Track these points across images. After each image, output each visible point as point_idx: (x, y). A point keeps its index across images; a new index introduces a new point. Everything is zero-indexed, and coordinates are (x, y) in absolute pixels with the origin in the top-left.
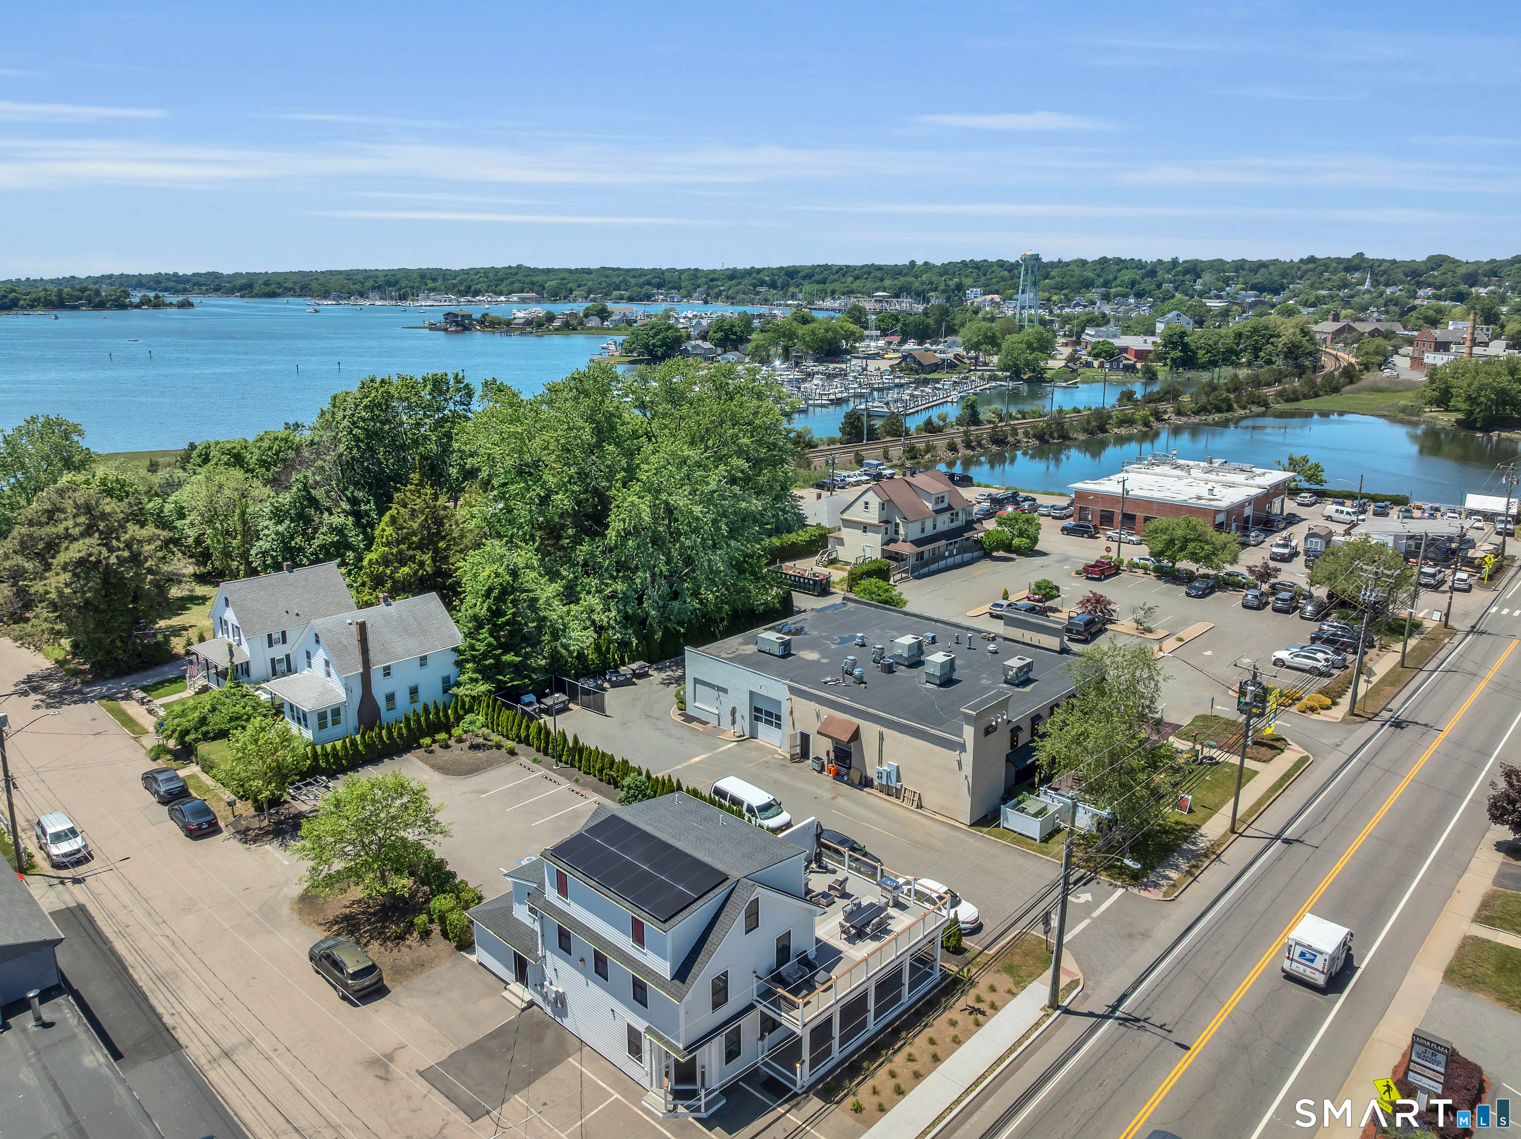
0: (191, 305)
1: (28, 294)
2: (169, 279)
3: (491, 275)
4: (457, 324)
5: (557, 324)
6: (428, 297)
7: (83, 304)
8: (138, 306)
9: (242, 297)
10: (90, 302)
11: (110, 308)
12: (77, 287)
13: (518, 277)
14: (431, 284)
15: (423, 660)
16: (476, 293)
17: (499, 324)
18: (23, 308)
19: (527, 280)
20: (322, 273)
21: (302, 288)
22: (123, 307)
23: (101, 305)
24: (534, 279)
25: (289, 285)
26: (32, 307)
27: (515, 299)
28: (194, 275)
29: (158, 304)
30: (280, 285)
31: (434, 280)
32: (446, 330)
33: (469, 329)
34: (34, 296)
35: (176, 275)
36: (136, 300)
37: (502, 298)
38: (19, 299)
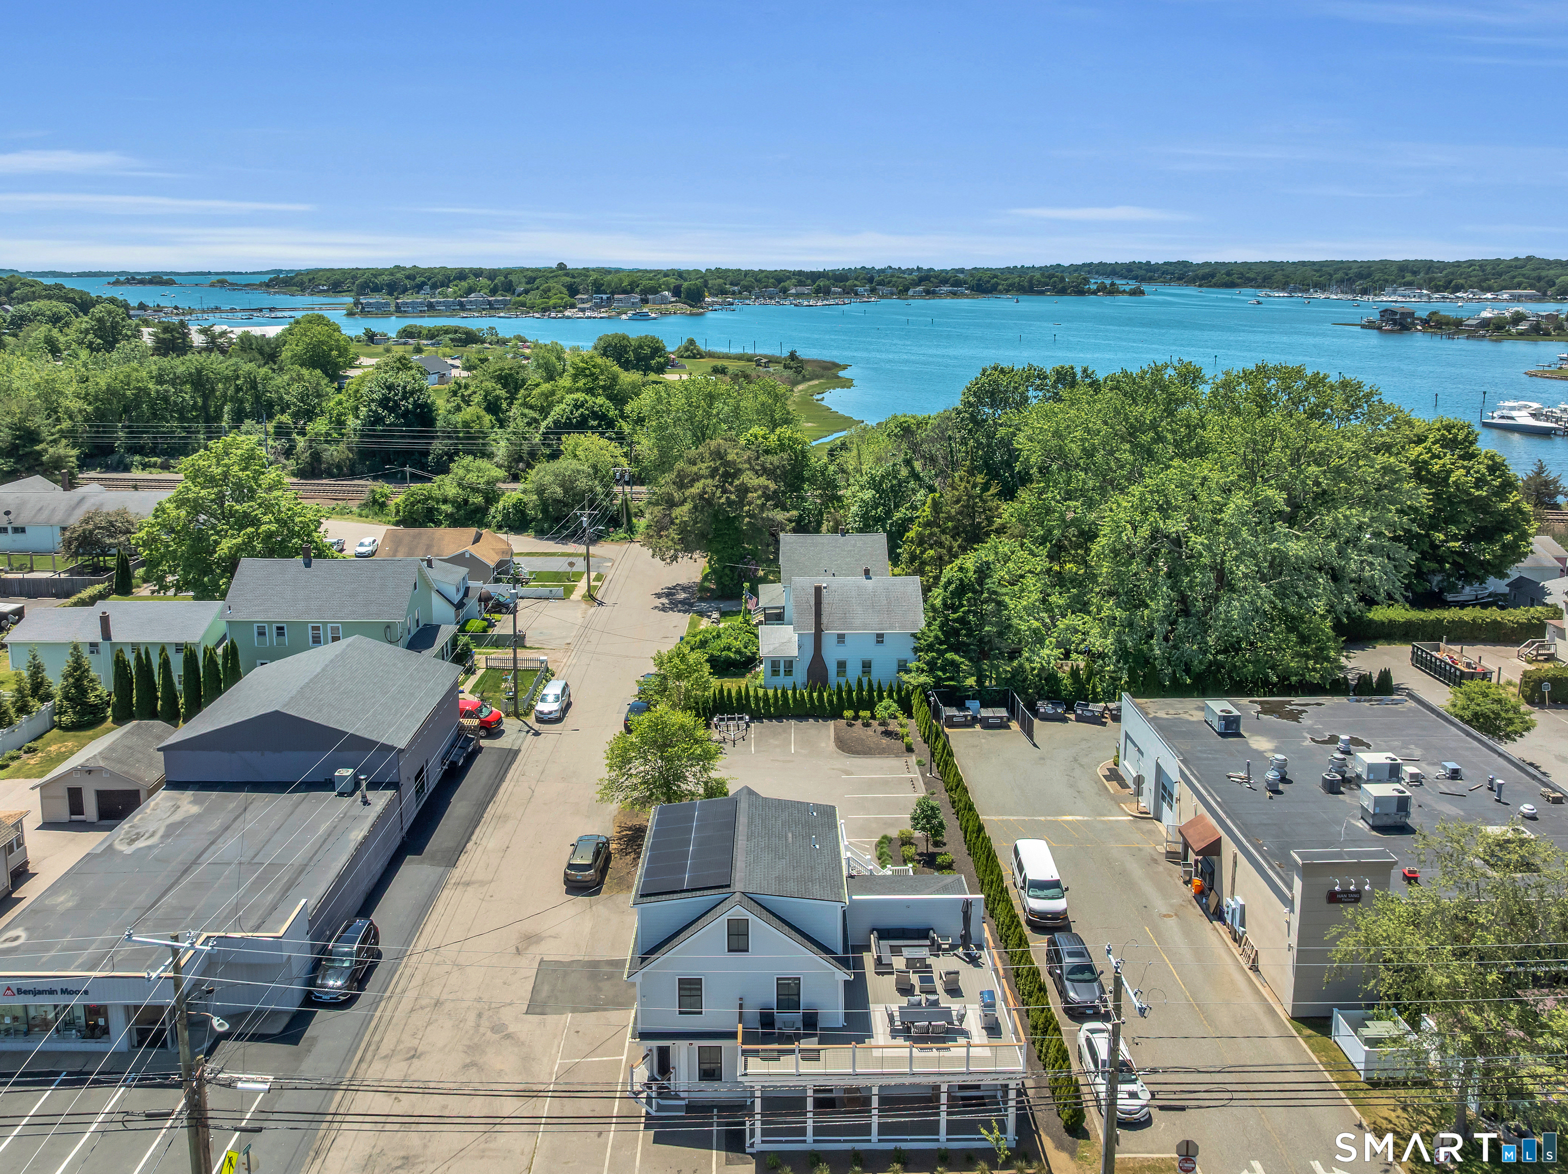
0: (1142, 293)
1: (1006, 280)
2: (1141, 268)
3: (1489, 268)
4: (1395, 322)
5: (1522, 327)
6: (1394, 292)
7: (1048, 290)
8: (1094, 293)
9: (1200, 286)
10: (1054, 287)
11: (1070, 294)
12: (1046, 274)
13: (1524, 271)
14: (1409, 277)
15: (880, 639)
16: (1457, 289)
17: (1447, 324)
18: (1001, 292)
19: (1535, 274)
20: (1294, 263)
21: (1265, 279)
22: (1081, 292)
23: (1062, 292)
24: (1544, 273)
25: (1251, 275)
26: (1007, 291)
27: (1505, 296)
28: (1165, 263)
29: (1112, 291)
30: (1242, 276)
31: (1415, 273)
32: (1379, 328)
33: (1408, 329)
34: (1010, 281)
35: (1148, 263)
36: (1093, 287)
37: (1489, 295)
38: (998, 284)
